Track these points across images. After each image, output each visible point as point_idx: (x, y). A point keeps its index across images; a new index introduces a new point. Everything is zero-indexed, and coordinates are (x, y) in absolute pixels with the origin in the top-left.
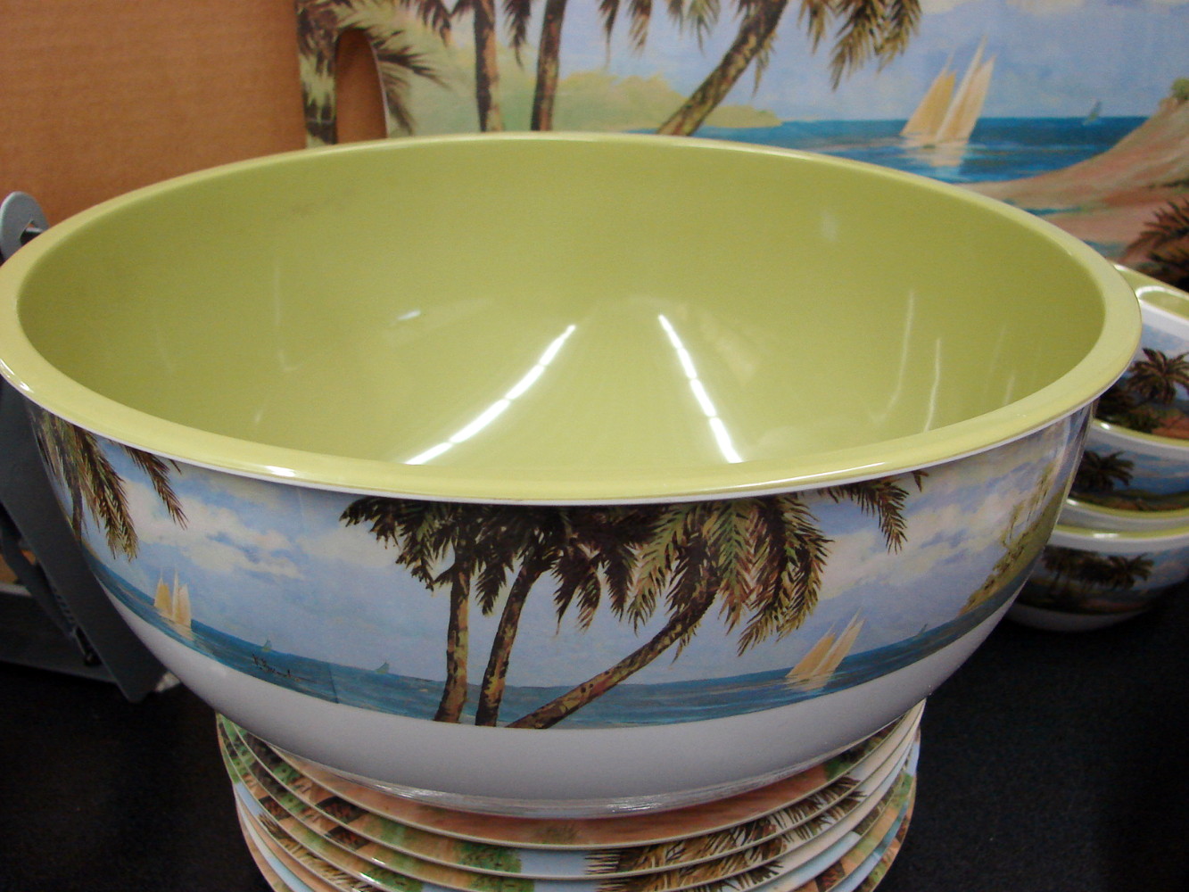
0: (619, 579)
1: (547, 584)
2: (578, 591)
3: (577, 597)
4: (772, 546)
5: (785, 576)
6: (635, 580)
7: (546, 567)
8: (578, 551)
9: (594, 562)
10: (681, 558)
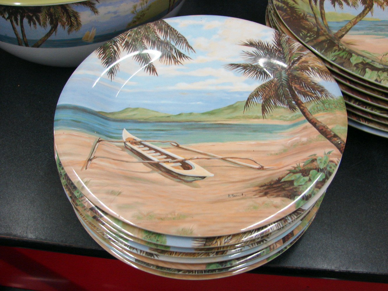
0: (38, 19)
1: (25, 20)
2: (32, 22)
3: (32, 23)
4: (66, 14)
5: (72, 20)
6: (41, 20)
7: (24, 17)
8: (29, 15)
9: (32, 16)
10: (48, 16)
